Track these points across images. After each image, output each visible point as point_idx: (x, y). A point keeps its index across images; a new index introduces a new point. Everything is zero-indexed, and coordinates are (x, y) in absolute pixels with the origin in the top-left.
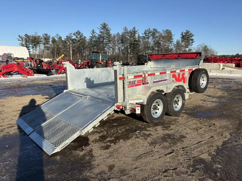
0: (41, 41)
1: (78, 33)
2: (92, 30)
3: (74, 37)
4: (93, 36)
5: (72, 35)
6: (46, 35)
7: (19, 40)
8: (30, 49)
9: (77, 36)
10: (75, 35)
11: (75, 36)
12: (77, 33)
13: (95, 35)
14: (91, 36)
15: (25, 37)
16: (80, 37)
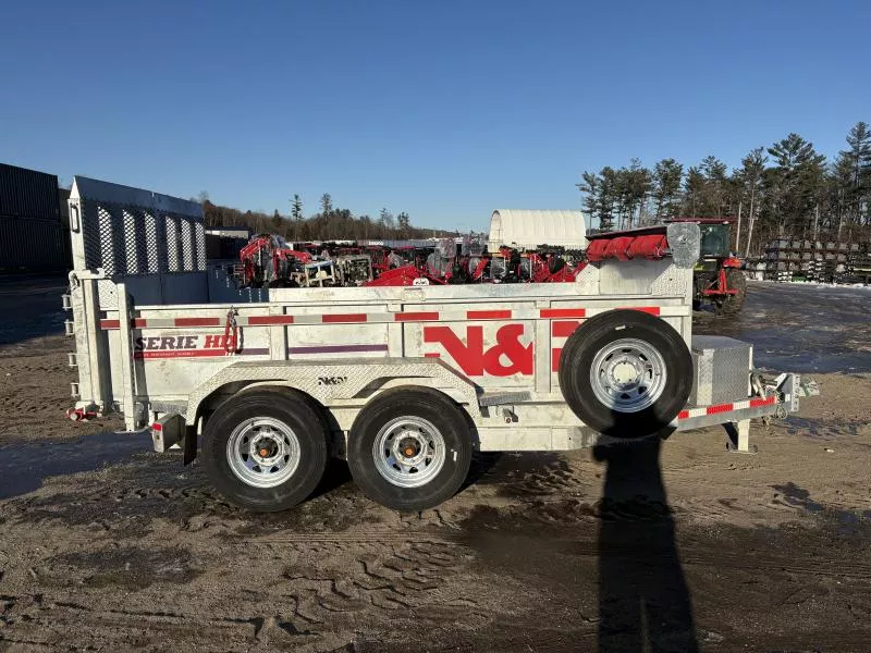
0: (649, 188)
1: (793, 143)
2: (854, 125)
3: (771, 163)
4: (856, 149)
5: (765, 154)
6: (668, 164)
7: (583, 189)
8: (613, 215)
9: (784, 158)
10: (776, 154)
11: (777, 159)
12: (785, 144)
13: (865, 147)
14: (849, 149)
15: (602, 178)
16: (802, 158)
